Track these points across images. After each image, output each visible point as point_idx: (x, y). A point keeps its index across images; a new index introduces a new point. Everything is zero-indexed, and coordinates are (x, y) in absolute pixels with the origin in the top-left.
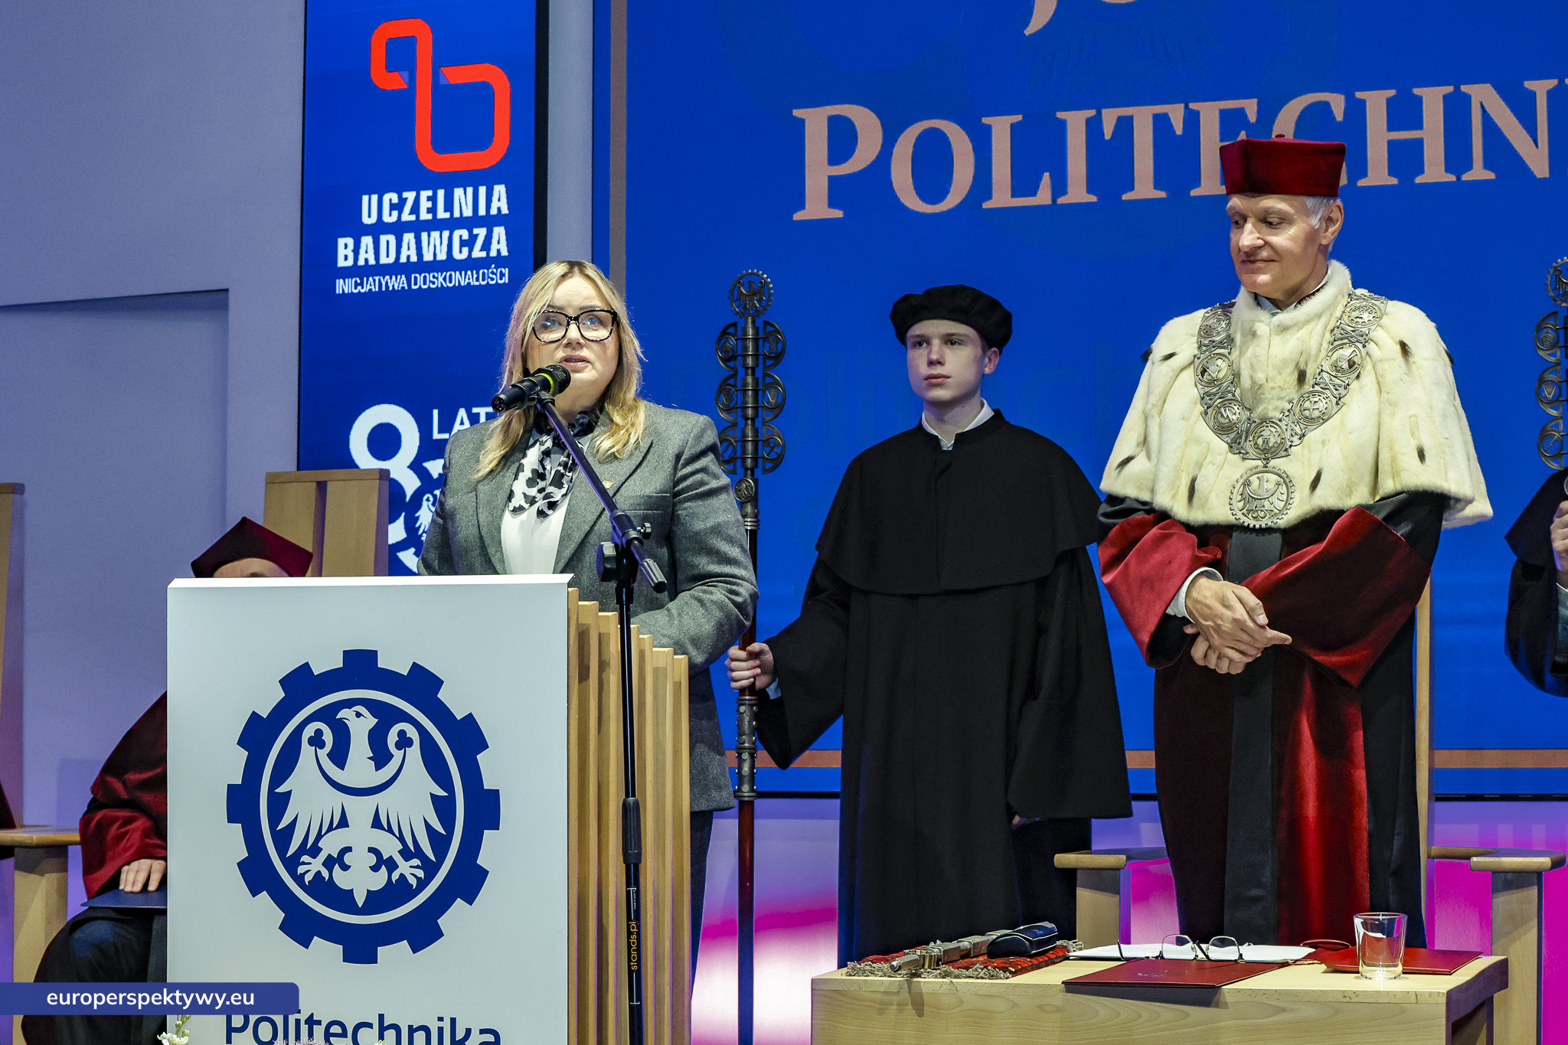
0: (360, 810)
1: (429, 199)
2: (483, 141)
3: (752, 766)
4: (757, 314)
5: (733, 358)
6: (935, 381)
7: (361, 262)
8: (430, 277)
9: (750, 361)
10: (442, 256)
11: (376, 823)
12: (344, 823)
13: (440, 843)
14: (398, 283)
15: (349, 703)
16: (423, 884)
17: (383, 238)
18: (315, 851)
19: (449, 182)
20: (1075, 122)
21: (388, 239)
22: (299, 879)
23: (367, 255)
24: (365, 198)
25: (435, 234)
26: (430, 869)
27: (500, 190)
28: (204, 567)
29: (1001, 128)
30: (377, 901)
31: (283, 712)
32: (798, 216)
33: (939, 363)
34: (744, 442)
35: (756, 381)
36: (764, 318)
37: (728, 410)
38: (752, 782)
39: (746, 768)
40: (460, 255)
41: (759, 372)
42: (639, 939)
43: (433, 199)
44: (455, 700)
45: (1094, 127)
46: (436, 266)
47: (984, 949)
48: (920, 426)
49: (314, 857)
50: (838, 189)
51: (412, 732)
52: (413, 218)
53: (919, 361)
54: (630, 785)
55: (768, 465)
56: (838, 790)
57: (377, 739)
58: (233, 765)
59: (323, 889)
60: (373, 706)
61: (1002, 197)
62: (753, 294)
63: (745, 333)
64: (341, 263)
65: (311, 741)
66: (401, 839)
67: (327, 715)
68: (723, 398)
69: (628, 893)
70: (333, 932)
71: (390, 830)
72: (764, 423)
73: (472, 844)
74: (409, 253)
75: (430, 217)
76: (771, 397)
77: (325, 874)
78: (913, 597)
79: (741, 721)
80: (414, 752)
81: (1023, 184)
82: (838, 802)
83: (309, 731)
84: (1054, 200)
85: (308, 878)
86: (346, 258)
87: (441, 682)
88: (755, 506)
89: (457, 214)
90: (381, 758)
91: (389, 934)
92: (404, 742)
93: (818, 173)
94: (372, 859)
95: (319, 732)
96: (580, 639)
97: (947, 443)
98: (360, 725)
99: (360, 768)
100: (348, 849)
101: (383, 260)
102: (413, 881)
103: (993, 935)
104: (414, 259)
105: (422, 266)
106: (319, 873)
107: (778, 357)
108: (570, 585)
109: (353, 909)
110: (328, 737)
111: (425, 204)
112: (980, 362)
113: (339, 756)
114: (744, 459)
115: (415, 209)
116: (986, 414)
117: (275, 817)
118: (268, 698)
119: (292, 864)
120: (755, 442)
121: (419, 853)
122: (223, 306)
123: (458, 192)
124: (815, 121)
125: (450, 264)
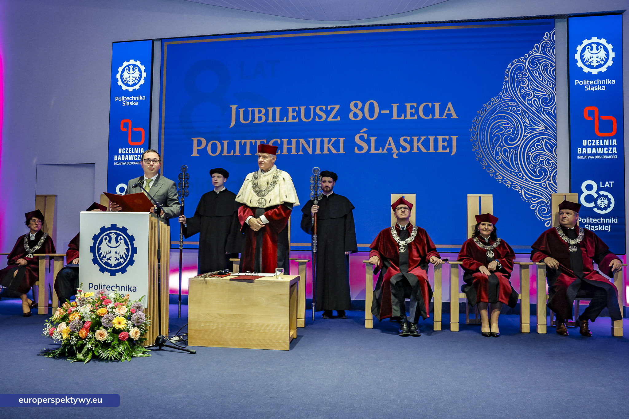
0: (113, 250)
1: (130, 150)
2: (140, 141)
3: (182, 244)
4: (185, 172)
5: (181, 179)
6: (216, 183)
7: (118, 160)
8: (130, 163)
9: (184, 179)
10: (132, 159)
11: (116, 253)
12: (110, 253)
13: (127, 256)
14: (125, 163)
15: (112, 233)
16: (124, 263)
17: (122, 156)
18: (105, 257)
19: (134, 147)
20: (237, 142)
21: (123, 156)
22: (102, 262)
23: (119, 158)
24: (119, 149)
25: (131, 156)
26: (125, 260)
27: (142, 149)
28: (89, 209)
29: (225, 142)
30: (116, 266)
31: (100, 234)
32: (192, 155)
33: (216, 180)
34: (182, 192)
35: (184, 182)
36: (186, 172)
37: (180, 187)
38: (182, 247)
39: (181, 244)
40: (135, 159)
41: (185, 181)
42: (160, 272)
43: (131, 150)
44: (130, 233)
45: (240, 143)
46: (131, 161)
47: (217, 274)
48: (214, 190)
49: (105, 258)
50: (199, 151)
51: (122, 238)
52: (128, 153)
53: (213, 179)
54: (159, 247)
55: (186, 196)
56: (198, 248)
57: (116, 239)
58: (91, 243)
59: (106, 264)
60: (115, 233)
61: (225, 153)
62: (184, 168)
63: (183, 175)
64: (115, 160)
65: (105, 239)
66: (120, 255)
67: (108, 235)
68: (179, 185)
69: (158, 264)
70: (108, 271)
71: (118, 254)
72: (186, 189)
73: (132, 256)
74: (127, 158)
75: (130, 153)
76: (187, 185)
77: (107, 261)
78: (211, 217)
79: (180, 237)
80: (123, 241)
81: (229, 152)
82: (198, 250)
83: (105, 237)
84: (233, 155)
85: (104, 262)
86: (116, 159)
87: (127, 230)
88: (184, 202)
89: (135, 152)
90: (117, 242)
91: (118, 271)
92: (121, 239)
93: (195, 148)
94: (115, 259)
95: (106, 238)
96: (151, 223)
97: (218, 193)
98: (113, 236)
99: (113, 244)
100: (111, 257)
101: (122, 160)
102: (122, 262)
103: (219, 271)
104: (128, 160)
105: (129, 161)
106: (106, 261)
107: (188, 179)
108: (149, 214)
109: (112, 267)
110: (108, 238)
111: (130, 151)
112: (223, 180)
113: (110, 241)
114: (182, 195)
115: (128, 151)
116: (224, 189)
117: (98, 252)
118: (98, 232)
119: (101, 259)
120: (184, 192)
121: (123, 258)
122: (94, 166)
123: (135, 149)
124: (195, 140)
125: (134, 161)
